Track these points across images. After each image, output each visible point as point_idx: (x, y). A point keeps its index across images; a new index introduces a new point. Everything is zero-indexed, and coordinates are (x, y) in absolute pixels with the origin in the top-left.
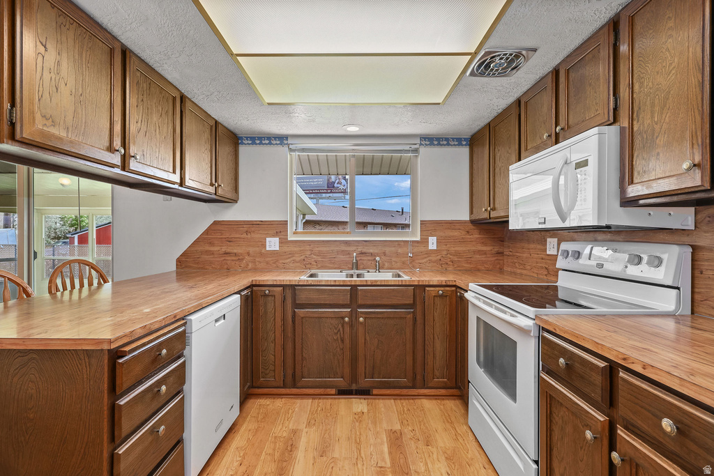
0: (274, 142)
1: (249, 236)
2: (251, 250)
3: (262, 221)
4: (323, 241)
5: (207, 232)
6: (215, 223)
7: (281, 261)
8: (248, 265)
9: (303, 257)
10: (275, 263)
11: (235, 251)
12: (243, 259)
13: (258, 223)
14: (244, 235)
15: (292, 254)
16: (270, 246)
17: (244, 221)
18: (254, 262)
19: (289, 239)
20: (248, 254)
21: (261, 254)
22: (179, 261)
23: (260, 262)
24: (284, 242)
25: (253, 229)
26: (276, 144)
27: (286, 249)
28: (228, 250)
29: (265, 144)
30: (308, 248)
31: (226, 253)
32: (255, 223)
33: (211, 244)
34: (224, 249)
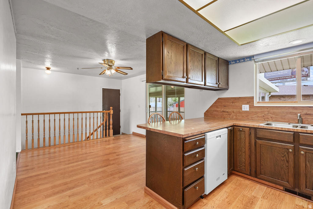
0: (246, 60)
1: (234, 104)
2: (235, 110)
3: (240, 97)
4: (276, 107)
5: (215, 102)
6: (219, 99)
7: (250, 116)
8: (233, 117)
9: (263, 115)
10: (247, 117)
11: (227, 111)
12: (231, 114)
13: (238, 98)
14: (231, 104)
15: (257, 113)
16: (244, 109)
17: (231, 98)
18: (236, 116)
19: (255, 106)
20: (233, 112)
21: (240, 112)
22: (205, 114)
23: (239, 116)
24: (252, 107)
25: (235, 101)
26: (247, 61)
27: (253, 110)
28: (224, 110)
29: (241, 62)
30: (266, 110)
31: (223, 111)
32: (236, 98)
33: (217, 107)
34: (222, 110)
